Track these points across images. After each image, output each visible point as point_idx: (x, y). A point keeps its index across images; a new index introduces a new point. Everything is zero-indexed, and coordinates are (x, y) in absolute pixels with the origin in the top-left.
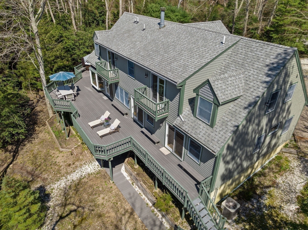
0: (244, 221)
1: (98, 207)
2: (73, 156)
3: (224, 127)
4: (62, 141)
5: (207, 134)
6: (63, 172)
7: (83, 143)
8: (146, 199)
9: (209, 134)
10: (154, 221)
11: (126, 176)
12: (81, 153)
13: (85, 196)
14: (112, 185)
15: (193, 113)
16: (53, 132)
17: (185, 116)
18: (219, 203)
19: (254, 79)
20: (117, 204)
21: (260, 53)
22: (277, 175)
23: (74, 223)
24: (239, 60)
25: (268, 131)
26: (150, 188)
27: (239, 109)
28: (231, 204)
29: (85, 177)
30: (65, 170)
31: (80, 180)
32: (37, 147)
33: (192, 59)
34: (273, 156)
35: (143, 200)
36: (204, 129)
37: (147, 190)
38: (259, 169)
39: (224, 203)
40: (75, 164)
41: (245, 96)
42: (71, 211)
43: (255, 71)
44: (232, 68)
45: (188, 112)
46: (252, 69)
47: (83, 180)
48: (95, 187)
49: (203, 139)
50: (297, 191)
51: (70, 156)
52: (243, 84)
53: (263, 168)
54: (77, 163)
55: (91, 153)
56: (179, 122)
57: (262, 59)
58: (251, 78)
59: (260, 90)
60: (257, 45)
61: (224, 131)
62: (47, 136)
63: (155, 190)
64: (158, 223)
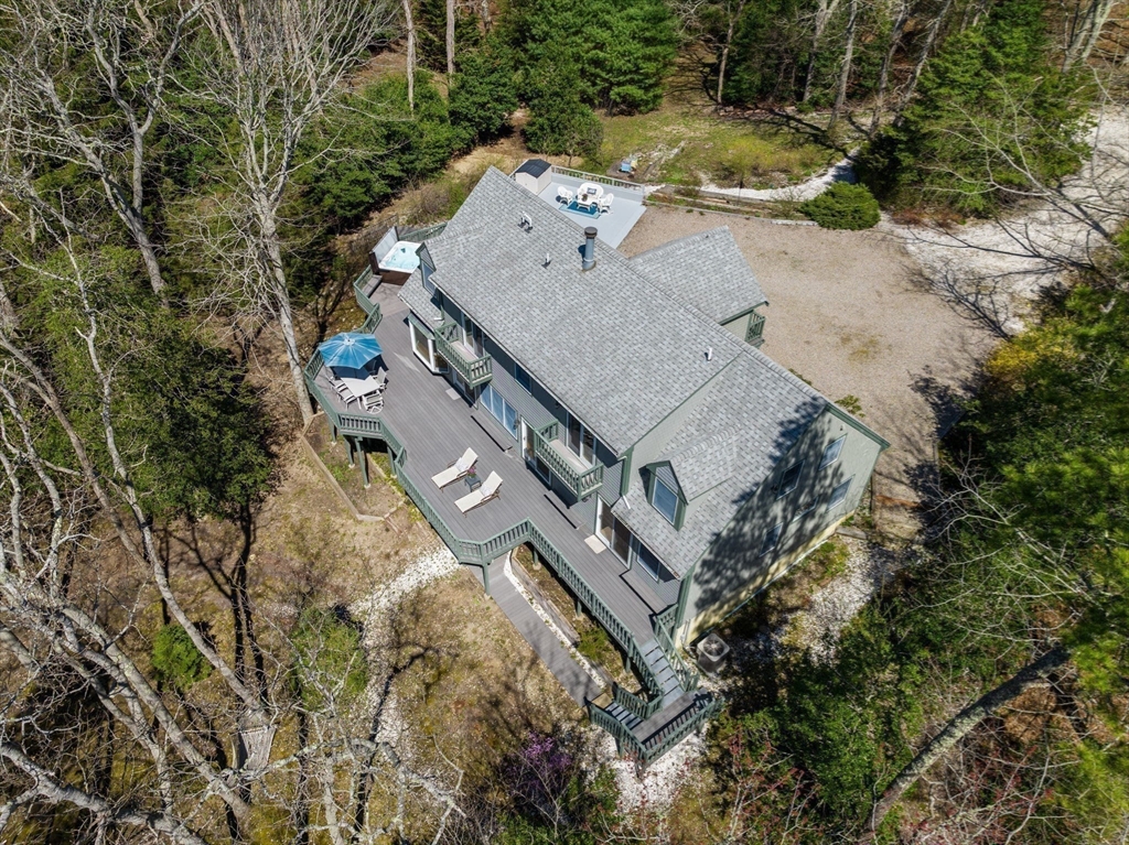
0: (735, 673)
1: (467, 648)
2: (390, 533)
3: (696, 532)
4: (355, 494)
5: (668, 541)
6: (377, 571)
7: (408, 503)
8: (560, 632)
9: (672, 542)
10: (577, 676)
11: (516, 585)
12: (409, 528)
13: (438, 627)
14: (489, 604)
15: (647, 495)
16: (329, 468)
17: (632, 499)
18: (694, 643)
19: (753, 448)
20: (504, 642)
21: (770, 396)
22: (815, 587)
23: (424, 680)
24: (735, 401)
25: (789, 517)
26: (566, 612)
27: (723, 504)
28: (714, 646)
29: (428, 585)
30: (380, 569)
31: (419, 592)
32: (294, 505)
33: (647, 391)
34: (817, 543)
35: (553, 635)
36: (665, 530)
37: (562, 617)
38: (783, 572)
39: (701, 646)
40: (400, 553)
41: (735, 480)
42: (413, 658)
43: (758, 431)
44: (720, 415)
45: (638, 492)
46: (753, 427)
47: (426, 593)
48: (454, 608)
49: (662, 549)
50: (845, 617)
51: (385, 533)
52: (735, 455)
53: (793, 569)
54: (404, 552)
55: (432, 527)
56: (621, 508)
57: (771, 409)
58: (749, 444)
59: (759, 472)
60: (769, 375)
61: (696, 540)
62: (310, 474)
63: (576, 618)
64: (583, 679)
